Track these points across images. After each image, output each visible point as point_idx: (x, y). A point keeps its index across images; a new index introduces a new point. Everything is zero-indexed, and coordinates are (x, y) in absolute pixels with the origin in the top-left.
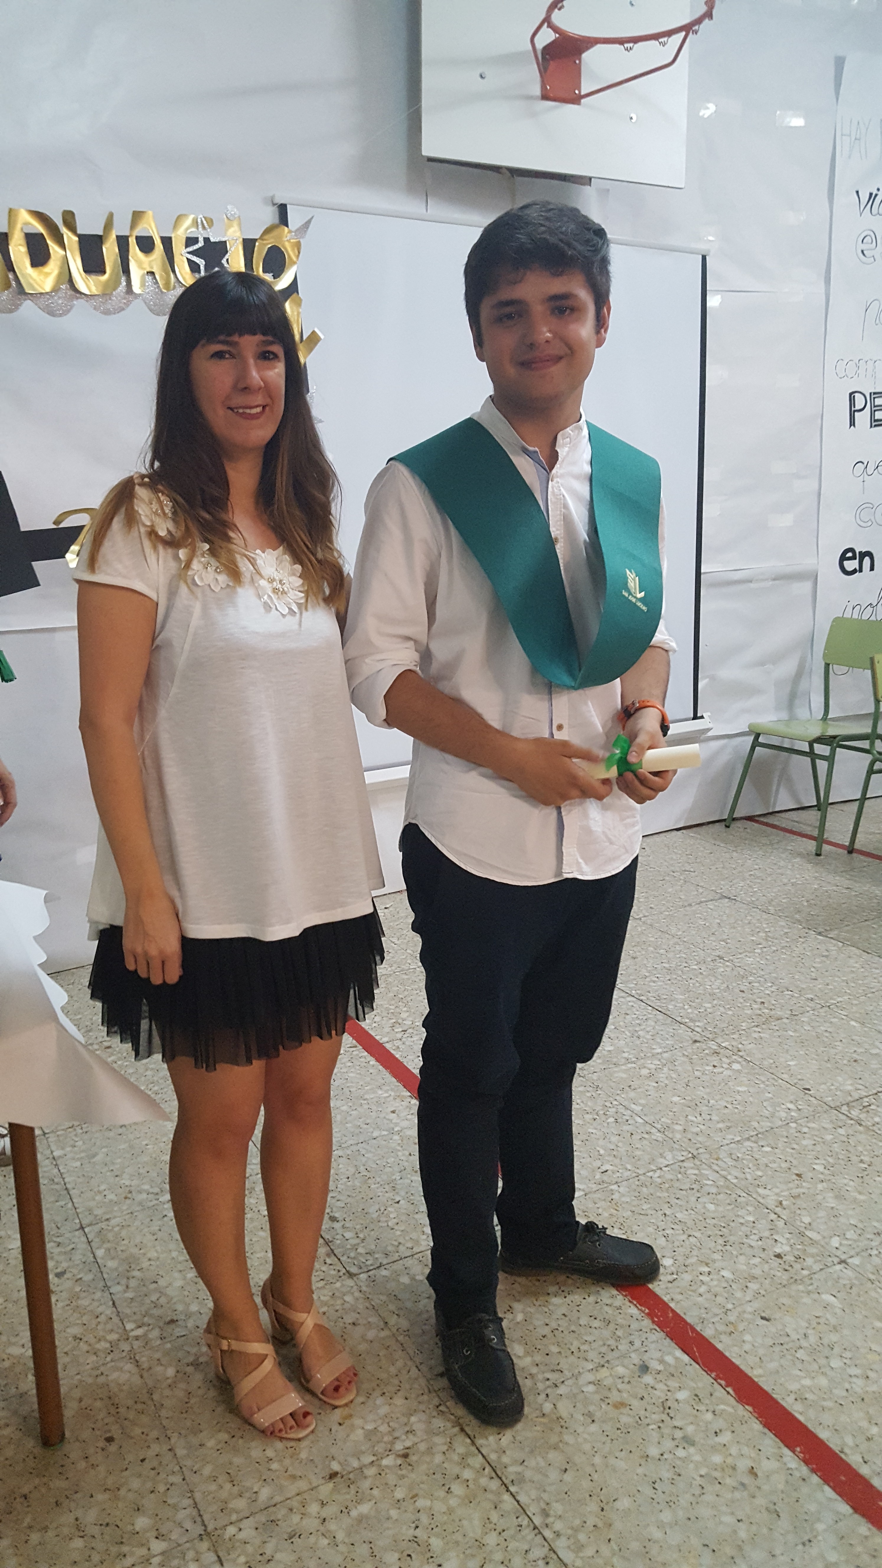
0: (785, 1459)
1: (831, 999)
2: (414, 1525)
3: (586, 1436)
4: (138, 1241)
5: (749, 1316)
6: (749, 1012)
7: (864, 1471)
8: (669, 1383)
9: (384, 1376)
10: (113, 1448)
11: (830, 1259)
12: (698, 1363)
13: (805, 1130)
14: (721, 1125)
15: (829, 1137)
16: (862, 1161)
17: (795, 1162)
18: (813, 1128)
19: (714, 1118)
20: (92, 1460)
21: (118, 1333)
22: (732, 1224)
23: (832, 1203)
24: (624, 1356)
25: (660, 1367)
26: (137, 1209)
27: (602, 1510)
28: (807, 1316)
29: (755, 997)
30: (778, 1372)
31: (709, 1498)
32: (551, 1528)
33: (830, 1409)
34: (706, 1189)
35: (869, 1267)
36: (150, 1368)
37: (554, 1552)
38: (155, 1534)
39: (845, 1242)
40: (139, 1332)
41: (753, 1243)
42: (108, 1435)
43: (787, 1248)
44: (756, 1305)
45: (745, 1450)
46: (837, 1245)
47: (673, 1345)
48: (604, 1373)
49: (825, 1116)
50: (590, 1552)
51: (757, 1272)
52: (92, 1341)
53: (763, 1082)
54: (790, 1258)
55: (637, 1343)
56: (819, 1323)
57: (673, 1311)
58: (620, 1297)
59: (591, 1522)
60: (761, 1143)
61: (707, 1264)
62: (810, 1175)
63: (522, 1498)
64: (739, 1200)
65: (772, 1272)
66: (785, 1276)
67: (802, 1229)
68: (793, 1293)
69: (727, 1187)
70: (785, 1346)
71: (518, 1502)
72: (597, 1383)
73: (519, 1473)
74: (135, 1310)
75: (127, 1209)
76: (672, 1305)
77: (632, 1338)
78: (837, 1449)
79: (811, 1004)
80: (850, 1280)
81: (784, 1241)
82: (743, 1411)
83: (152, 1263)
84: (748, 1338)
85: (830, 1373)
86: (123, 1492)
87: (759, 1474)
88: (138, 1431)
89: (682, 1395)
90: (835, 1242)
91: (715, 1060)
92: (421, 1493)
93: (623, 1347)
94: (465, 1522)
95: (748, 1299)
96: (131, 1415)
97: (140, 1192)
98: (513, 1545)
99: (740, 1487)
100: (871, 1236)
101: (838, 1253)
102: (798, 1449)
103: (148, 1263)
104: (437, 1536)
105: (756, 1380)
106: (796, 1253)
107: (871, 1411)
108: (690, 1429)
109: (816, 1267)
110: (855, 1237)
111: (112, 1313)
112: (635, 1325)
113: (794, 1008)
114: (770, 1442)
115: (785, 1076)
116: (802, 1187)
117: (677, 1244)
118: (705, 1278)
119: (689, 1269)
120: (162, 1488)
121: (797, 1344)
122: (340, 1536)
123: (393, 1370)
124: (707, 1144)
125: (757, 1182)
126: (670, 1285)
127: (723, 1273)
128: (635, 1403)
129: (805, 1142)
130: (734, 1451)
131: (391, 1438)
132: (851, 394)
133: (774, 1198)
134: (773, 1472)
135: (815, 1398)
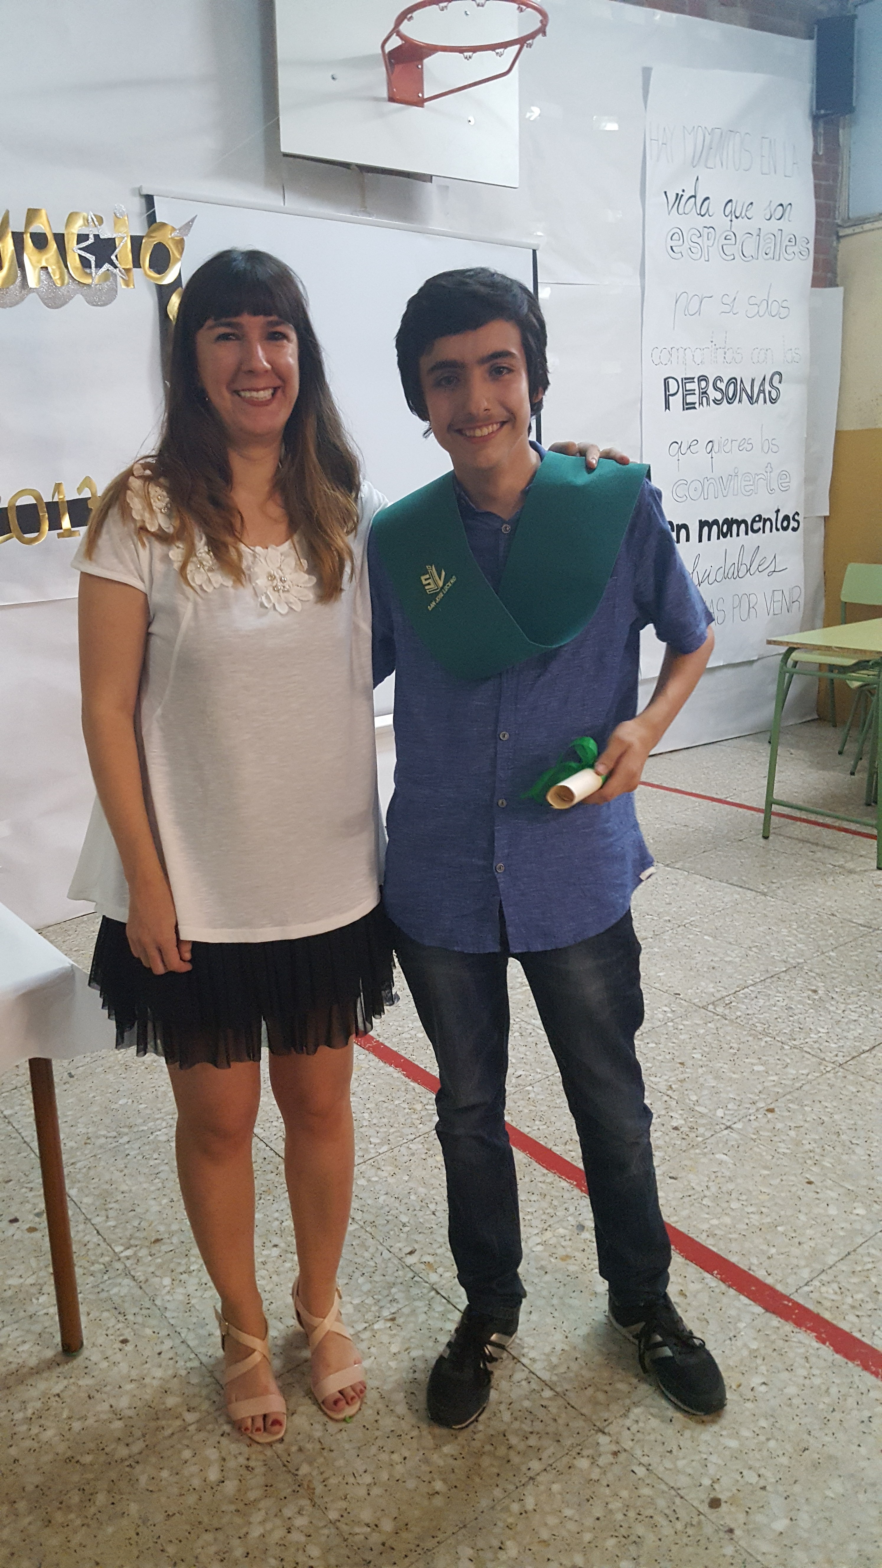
0: (706, 1281)
1: (685, 919)
3: (544, 1285)
4: (107, 1179)
7: (769, 1281)
10: (129, 1348)
11: (718, 1126)
13: (681, 1027)
15: (702, 1031)
16: (731, 1048)
17: (677, 1054)
18: (688, 1025)
20: (113, 1358)
21: (109, 1256)
23: (713, 1083)
24: (562, 1220)
26: (99, 1152)
27: (567, 1337)
28: (706, 1172)
30: (689, 1217)
32: (527, 1357)
33: (736, 1240)
35: (750, 1130)
36: (147, 1281)
37: (533, 1373)
38: (185, 1408)
39: (727, 1112)
40: (128, 1253)
42: (121, 1338)
43: (683, 1122)
46: (722, 1115)
48: (548, 1234)
49: (696, 1014)
50: (562, 1369)
51: (660, 1143)
52: (86, 1265)
54: (685, 1129)
55: (572, 1209)
56: (717, 1177)
58: (550, 1175)
59: (558, 1348)
60: (646, 1041)
62: (691, 1062)
65: (673, 1142)
66: (684, 1143)
67: (691, 1106)
68: (692, 1156)
70: (692, 1197)
72: (544, 1243)
74: (121, 1235)
75: (90, 1153)
77: (566, 1205)
78: (746, 1269)
79: (669, 925)
80: (736, 1140)
81: (678, 1116)
83: (126, 1195)
85: (732, 1213)
86: (147, 1380)
87: (688, 1294)
88: (149, 1331)
90: (720, 1113)
92: (413, 1346)
93: (561, 1213)
96: (140, 1319)
97: (98, 1137)
100: (747, 1106)
101: (724, 1121)
102: (716, 1272)
103: (123, 1195)
106: (690, 1125)
107: (768, 1237)
109: (708, 1134)
110: (736, 1108)
111: (99, 1240)
112: (567, 1195)
113: (656, 928)
114: (692, 1270)
115: (657, 985)
116: (686, 1072)
121: (702, 1194)
123: (367, 1255)
128: (578, 1255)
129: (682, 1037)
131: (377, 1308)
132: (665, 380)
133: (665, 1083)
134: (698, 1292)
135: (722, 1233)
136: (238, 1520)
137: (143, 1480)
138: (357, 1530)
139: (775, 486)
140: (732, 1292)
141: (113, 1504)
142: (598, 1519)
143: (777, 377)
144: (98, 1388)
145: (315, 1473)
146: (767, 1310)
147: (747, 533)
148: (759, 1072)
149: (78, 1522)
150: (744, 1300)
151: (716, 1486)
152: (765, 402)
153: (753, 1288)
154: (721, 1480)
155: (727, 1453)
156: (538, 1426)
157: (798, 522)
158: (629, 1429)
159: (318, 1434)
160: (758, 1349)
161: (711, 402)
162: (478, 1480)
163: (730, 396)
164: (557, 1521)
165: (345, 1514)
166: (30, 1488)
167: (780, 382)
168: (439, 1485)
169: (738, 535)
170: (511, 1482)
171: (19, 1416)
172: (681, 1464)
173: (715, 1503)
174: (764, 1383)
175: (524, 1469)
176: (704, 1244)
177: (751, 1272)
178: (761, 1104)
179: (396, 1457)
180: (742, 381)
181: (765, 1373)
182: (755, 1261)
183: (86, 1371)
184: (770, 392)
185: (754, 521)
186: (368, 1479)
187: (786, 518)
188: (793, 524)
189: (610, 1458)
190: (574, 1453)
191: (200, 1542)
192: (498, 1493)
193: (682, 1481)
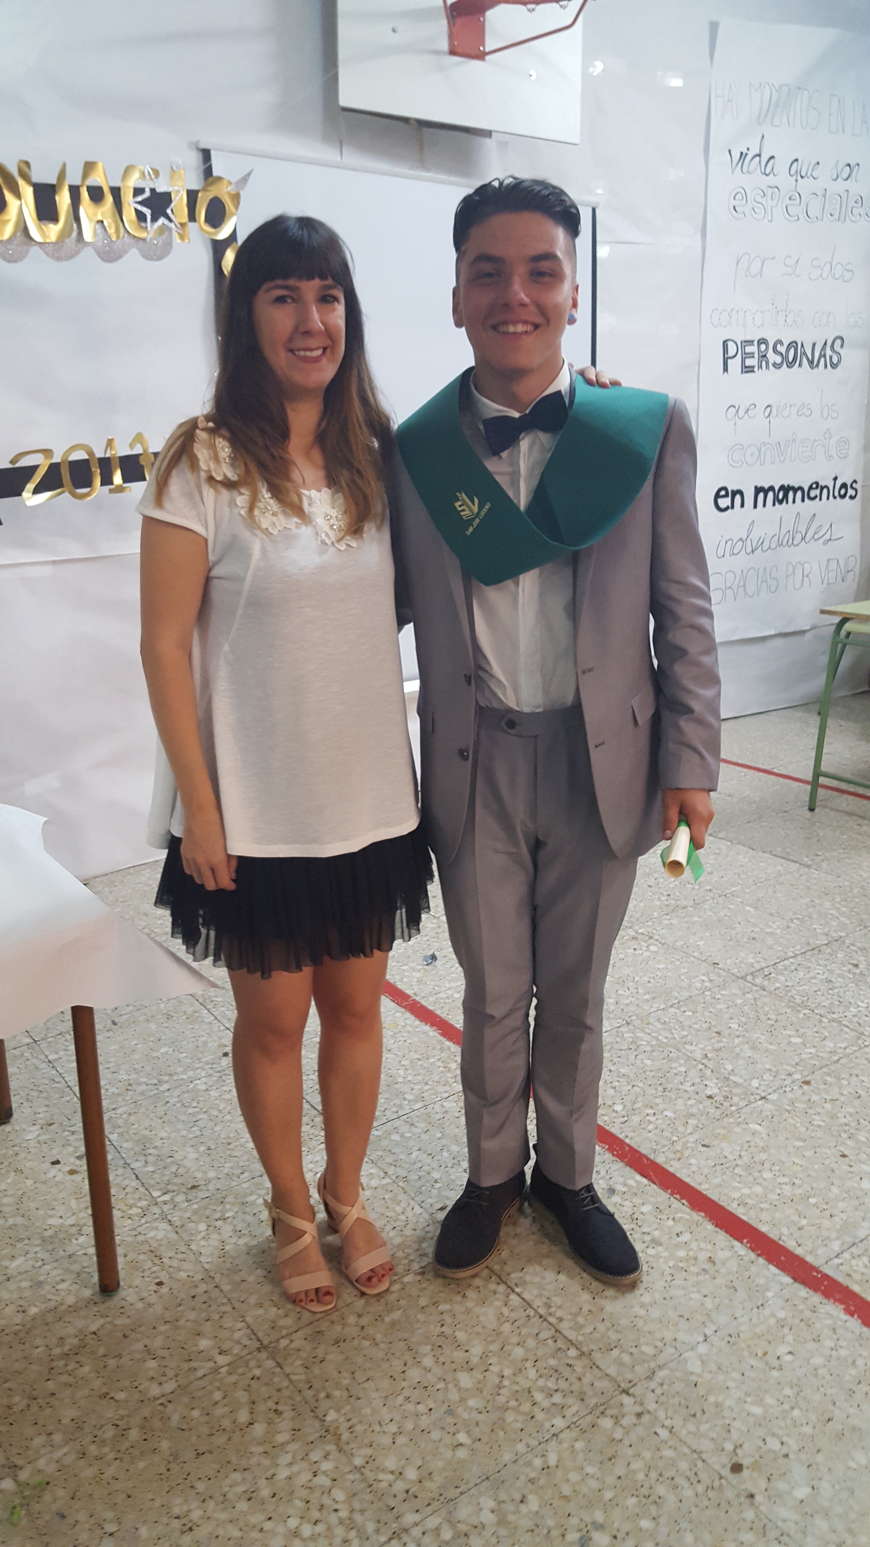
0: (736, 1249)
1: (727, 889)
2: (439, 1324)
4: (147, 1125)
5: (693, 1145)
6: (658, 903)
7: (799, 1251)
8: (634, 1200)
9: (390, 1214)
10: (164, 1290)
11: (752, 1097)
12: (655, 1183)
13: (719, 996)
14: (647, 997)
15: (739, 1001)
16: (769, 1019)
17: (713, 1023)
18: (725, 995)
19: (640, 991)
20: (149, 1300)
21: (146, 1200)
22: (668, 1075)
23: (749, 1053)
25: (625, 1189)
26: (140, 1098)
28: (740, 1142)
29: (661, 891)
30: (721, 1185)
31: (678, 1282)
32: (554, 1316)
33: (767, 1210)
34: (641, 1048)
35: (785, 1101)
36: (183, 1226)
38: (217, 1351)
39: (762, 1083)
41: (688, 1089)
42: (157, 1280)
43: (717, 1091)
44: (696, 1136)
45: (703, 1245)
46: (757, 1085)
47: (633, 1171)
49: (734, 984)
50: (589, 1329)
51: (694, 1110)
52: (125, 1208)
53: (678, 960)
54: (719, 1098)
55: (603, 1173)
56: (750, 1146)
57: (629, 1146)
59: (585, 1309)
60: (683, 1009)
61: (651, 1107)
62: (728, 1032)
63: (526, 1296)
64: (671, 1055)
65: (707, 1110)
66: (718, 1112)
67: (727, 1075)
68: (726, 1125)
69: (660, 1046)
70: (724, 1166)
71: (523, 1299)
73: (521, 1278)
74: (158, 1181)
75: (131, 1099)
76: (627, 1141)
78: (776, 1238)
79: (710, 894)
80: (771, 1111)
81: (713, 1085)
82: (698, 1217)
83: (165, 1141)
84: (693, 1161)
85: (764, 1183)
86: (182, 1322)
87: (716, 1261)
88: (184, 1275)
89: (646, 1209)
90: (755, 1083)
91: (634, 944)
94: (482, 1318)
95: (689, 1131)
96: (175, 1263)
97: (139, 1084)
98: (524, 1331)
99: (703, 1273)
100: (783, 1077)
101: (759, 1092)
102: (745, 1241)
103: (162, 1141)
104: (460, 1330)
105: (705, 1193)
106: (724, 1094)
107: (800, 1208)
108: (657, 1233)
109: (742, 1104)
110: (771, 1078)
111: (137, 1184)
114: (722, 1237)
115: (696, 954)
116: (722, 1042)
117: (624, 1093)
118: (652, 1118)
119: (637, 1112)
120: (216, 1316)
121: (734, 1163)
122: (379, 1337)
123: (399, 1209)
124: (637, 1012)
125: (684, 1040)
126: (623, 1126)
127: (665, 1113)
129: (719, 1007)
130: (694, 1246)
131: (407, 1261)
132: (724, 342)
133: (700, 1052)
134: (727, 1259)
135: (754, 1202)
136: (266, 1462)
137: (175, 1418)
138: (381, 1476)
139: (833, 452)
140: (761, 1261)
141: (145, 1440)
142: (619, 1478)
143: (838, 342)
144: (133, 1328)
145: (342, 1420)
146: (796, 1279)
147: (803, 500)
148: (796, 1044)
149: (111, 1456)
150: (773, 1269)
151: (739, 1451)
152: (826, 366)
153: (783, 1258)
154: (744, 1447)
155: (751, 1419)
156: (562, 1384)
157: (856, 490)
158: (653, 1391)
159: (346, 1382)
160: (785, 1319)
161: (771, 366)
162: (502, 1434)
163: (790, 360)
164: (579, 1478)
165: (370, 1461)
166: (66, 1421)
167: (842, 346)
168: (462, 1437)
169: (794, 502)
170: (534, 1438)
171: (57, 1351)
172: (704, 1427)
173: (737, 1468)
174: (790, 1353)
175: (547, 1425)
176: (734, 1212)
177: (781, 1243)
178: (797, 1076)
179: (421, 1408)
180: (802, 345)
181: (792, 1342)
182: (785, 1231)
183: (122, 1311)
184: (831, 357)
185: (811, 488)
186: (393, 1428)
187: (844, 486)
188: (851, 492)
189: (634, 1420)
190: (598, 1413)
191: (228, 1481)
192: (521, 1447)
193: (705, 1445)
